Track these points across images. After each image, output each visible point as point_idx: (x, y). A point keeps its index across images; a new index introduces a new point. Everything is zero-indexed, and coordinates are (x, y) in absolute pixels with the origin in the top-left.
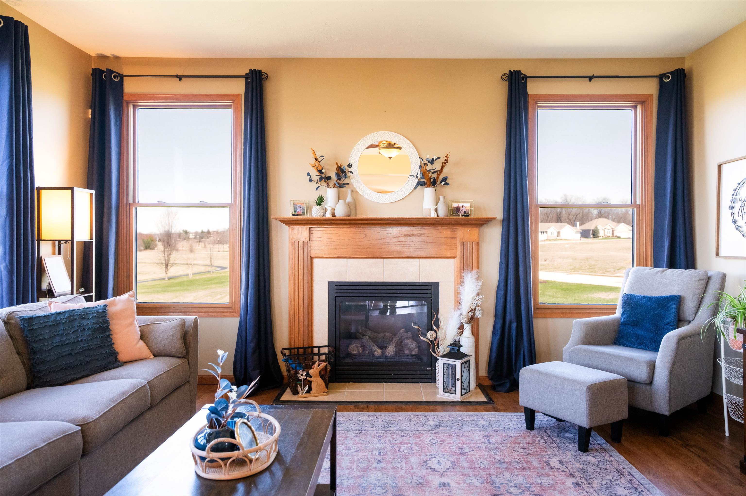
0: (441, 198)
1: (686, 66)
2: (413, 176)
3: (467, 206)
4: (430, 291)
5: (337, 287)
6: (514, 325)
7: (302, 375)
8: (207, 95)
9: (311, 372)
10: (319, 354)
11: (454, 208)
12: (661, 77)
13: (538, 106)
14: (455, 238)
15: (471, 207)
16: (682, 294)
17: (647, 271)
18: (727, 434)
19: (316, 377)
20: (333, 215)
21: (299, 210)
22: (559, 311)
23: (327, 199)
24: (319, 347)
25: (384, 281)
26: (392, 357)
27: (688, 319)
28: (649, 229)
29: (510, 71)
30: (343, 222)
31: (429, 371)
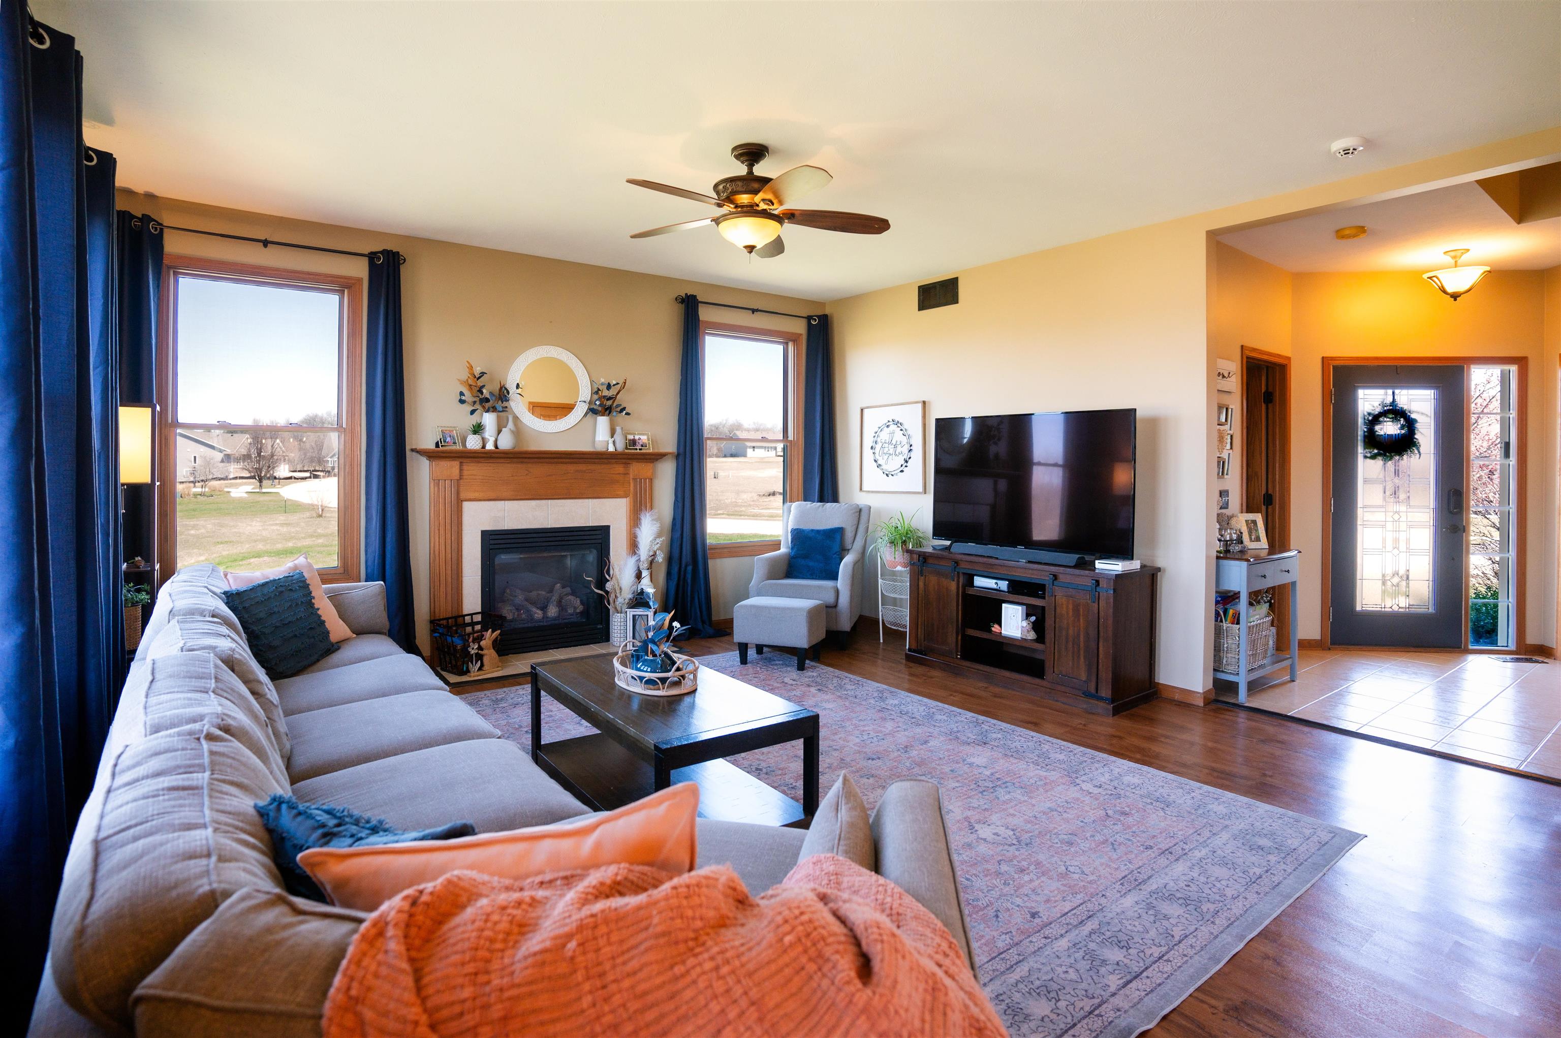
0: (618, 429)
1: (827, 311)
2: (585, 402)
3: (644, 438)
4: (600, 537)
5: (491, 537)
6: (690, 568)
7: (473, 649)
8: (309, 273)
9: (483, 643)
10: (473, 624)
11: (630, 440)
12: (809, 318)
13: (707, 333)
14: (628, 474)
15: (648, 440)
16: (843, 526)
17: (809, 506)
18: (881, 641)
19: (489, 649)
20: (496, 447)
21: (448, 439)
22: (725, 550)
23: (486, 426)
24: (472, 615)
25: (549, 527)
26: (555, 619)
27: (848, 548)
28: (800, 464)
29: (686, 294)
30: (505, 456)
31: (600, 629)
